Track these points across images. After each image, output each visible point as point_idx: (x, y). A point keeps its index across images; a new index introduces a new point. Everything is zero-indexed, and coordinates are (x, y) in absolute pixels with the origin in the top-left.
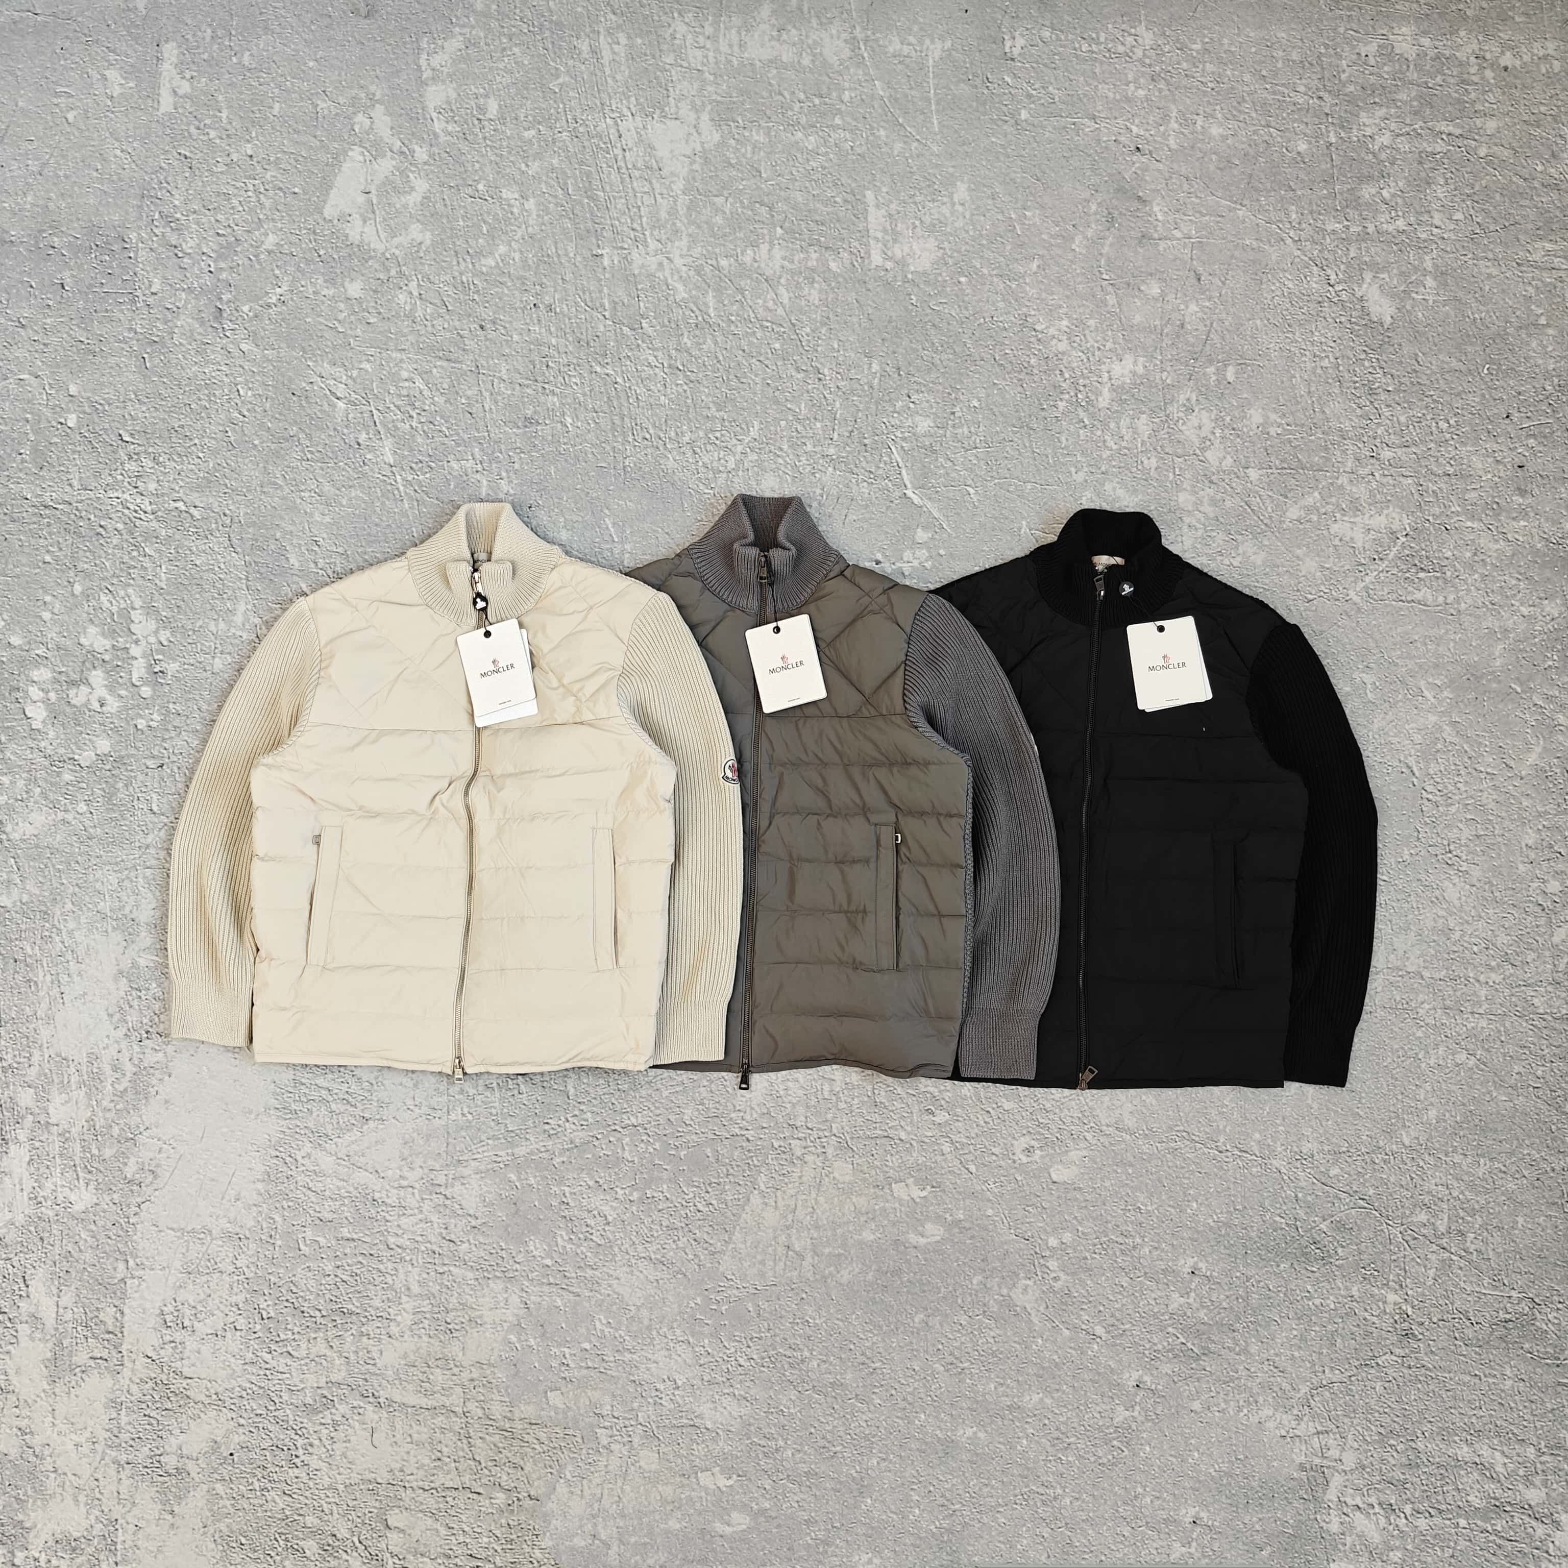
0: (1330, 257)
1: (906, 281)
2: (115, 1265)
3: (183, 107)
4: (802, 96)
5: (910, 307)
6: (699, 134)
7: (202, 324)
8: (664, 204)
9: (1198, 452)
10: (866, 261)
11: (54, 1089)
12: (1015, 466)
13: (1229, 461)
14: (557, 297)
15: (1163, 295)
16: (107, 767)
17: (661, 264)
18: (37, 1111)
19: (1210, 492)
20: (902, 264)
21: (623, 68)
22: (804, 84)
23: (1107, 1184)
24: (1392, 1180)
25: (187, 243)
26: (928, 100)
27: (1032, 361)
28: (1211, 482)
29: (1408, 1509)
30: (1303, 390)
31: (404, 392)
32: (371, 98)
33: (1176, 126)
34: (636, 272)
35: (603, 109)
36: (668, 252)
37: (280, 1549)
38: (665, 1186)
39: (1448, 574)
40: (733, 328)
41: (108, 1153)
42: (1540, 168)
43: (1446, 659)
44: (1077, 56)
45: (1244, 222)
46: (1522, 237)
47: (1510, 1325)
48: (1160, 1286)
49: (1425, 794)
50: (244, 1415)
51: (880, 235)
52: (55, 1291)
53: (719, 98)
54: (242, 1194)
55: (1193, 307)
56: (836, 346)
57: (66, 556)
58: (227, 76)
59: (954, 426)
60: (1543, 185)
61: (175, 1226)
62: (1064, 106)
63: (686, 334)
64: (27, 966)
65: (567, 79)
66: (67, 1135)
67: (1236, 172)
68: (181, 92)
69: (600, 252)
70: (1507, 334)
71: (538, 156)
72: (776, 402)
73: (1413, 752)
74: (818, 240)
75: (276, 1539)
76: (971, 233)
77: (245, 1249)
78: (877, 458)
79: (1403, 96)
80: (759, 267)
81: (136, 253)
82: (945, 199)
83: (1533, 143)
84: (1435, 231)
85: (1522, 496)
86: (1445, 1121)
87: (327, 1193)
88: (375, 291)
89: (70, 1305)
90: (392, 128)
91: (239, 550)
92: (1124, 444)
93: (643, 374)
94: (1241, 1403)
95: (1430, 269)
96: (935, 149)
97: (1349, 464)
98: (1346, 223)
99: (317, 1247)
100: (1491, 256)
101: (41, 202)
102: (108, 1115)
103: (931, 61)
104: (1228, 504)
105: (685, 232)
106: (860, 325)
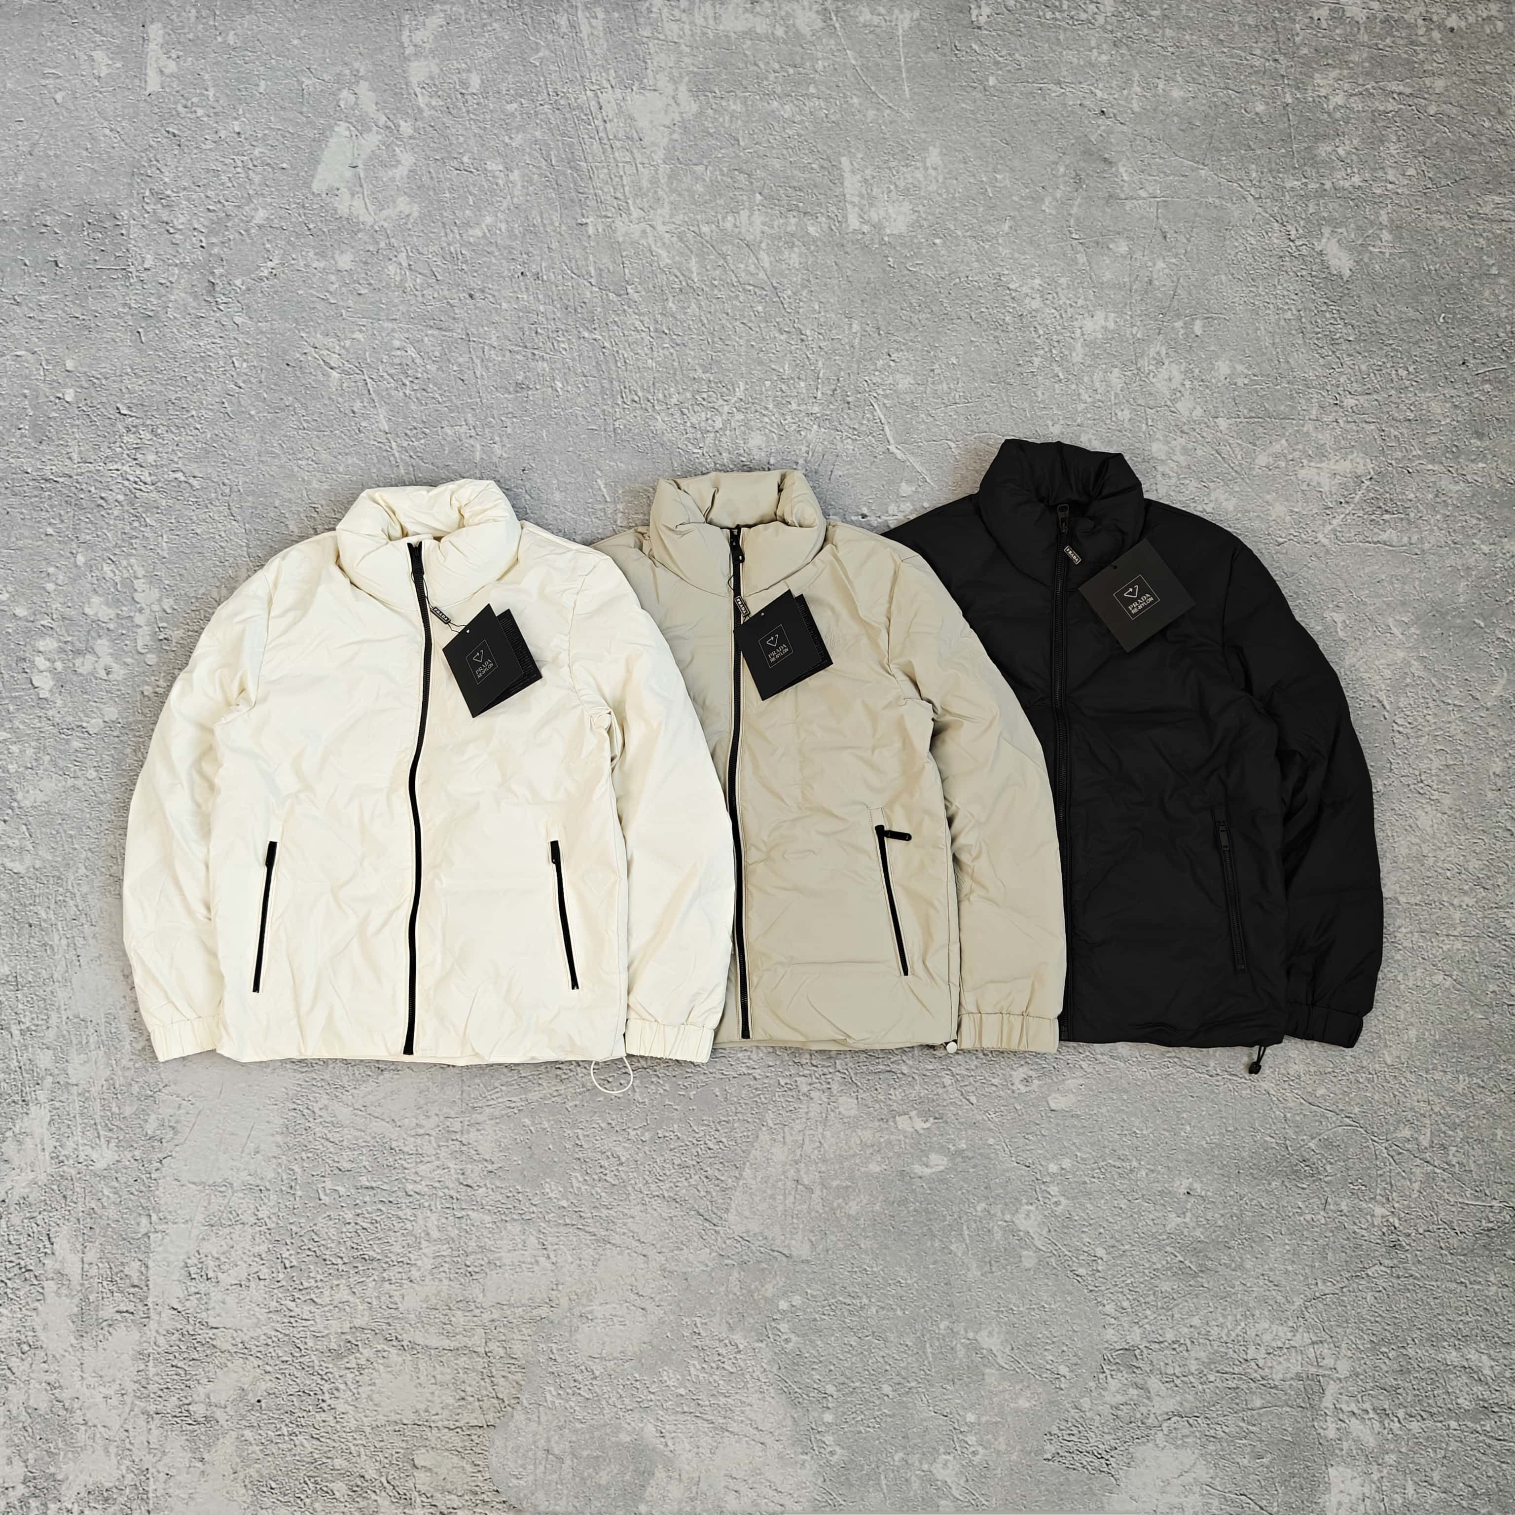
0: (1291, 214)
2: (139, 1219)
3: (169, 86)
4: (777, 66)
5: (888, 269)
6: (678, 105)
7: (195, 296)
8: (645, 172)
9: (1169, 403)
10: (844, 225)
11: (73, 1050)
12: (994, 420)
13: (1199, 412)
14: (544, 265)
15: (1131, 255)
16: (115, 734)
17: (644, 232)
18: (57, 1072)
19: (1183, 441)
20: (878, 227)
21: (601, 41)
22: (778, 55)
23: (1104, 1110)
24: (1376, 1098)
25: (178, 218)
26: (899, 69)
27: (1007, 319)
28: (1182, 432)
29: (1401, 1413)
30: (1268, 342)
31: (397, 361)
32: (356, 74)
33: (1138, 89)
34: (620, 239)
35: (583, 82)
36: (652, 220)
37: (309, 1492)
38: (676, 1126)
39: (1412, 515)
40: (716, 292)
41: (128, 1111)
42: (1487, 124)
43: (1412, 597)
44: (1041, 24)
45: (1206, 181)
46: (1472, 191)
47: (1493, 1234)
48: (1157, 1207)
49: (1396, 727)
50: (271, 1362)
51: (856, 200)
52: (79, 1247)
53: (696, 70)
54: (262, 1147)
55: (1160, 264)
56: (817, 307)
57: (68, 528)
58: (213, 55)
59: (933, 383)
60: (1491, 141)
61: (196, 1180)
62: (1029, 72)
63: (671, 299)
64: (42, 930)
65: (547, 53)
66: (87, 1095)
67: (1197, 133)
68: (167, 71)
69: (584, 221)
70: (1461, 284)
71: (519, 129)
72: (761, 363)
73: (1383, 687)
74: (797, 206)
75: (305, 1482)
76: (944, 196)
77: (266, 1201)
78: (860, 415)
79: (1355, 57)
80: (740, 232)
81: (128, 230)
82: (919, 164)
83: (1480, 100)
84: (1390, 186)
85: (1480, 440)
86: (1425, 1040)
87: (345, 1143)
88: (366, 263)
89: (94, 1261)
90: (377, 104)
91: (239, 518)
92: (1098, 397)
93: (630, 339)
94: (1239, 1317)
95: (1385, 223)
96: (907, 115)
97: (1314, 412)
98: (1304, 180)
99: (337, 1196)
100: (1443, 209)
101: (32, 182)
102: (127, 1073)
103: (901, 31)
104: (1199, 452)
105: (667, 200)
106: (840, 287)
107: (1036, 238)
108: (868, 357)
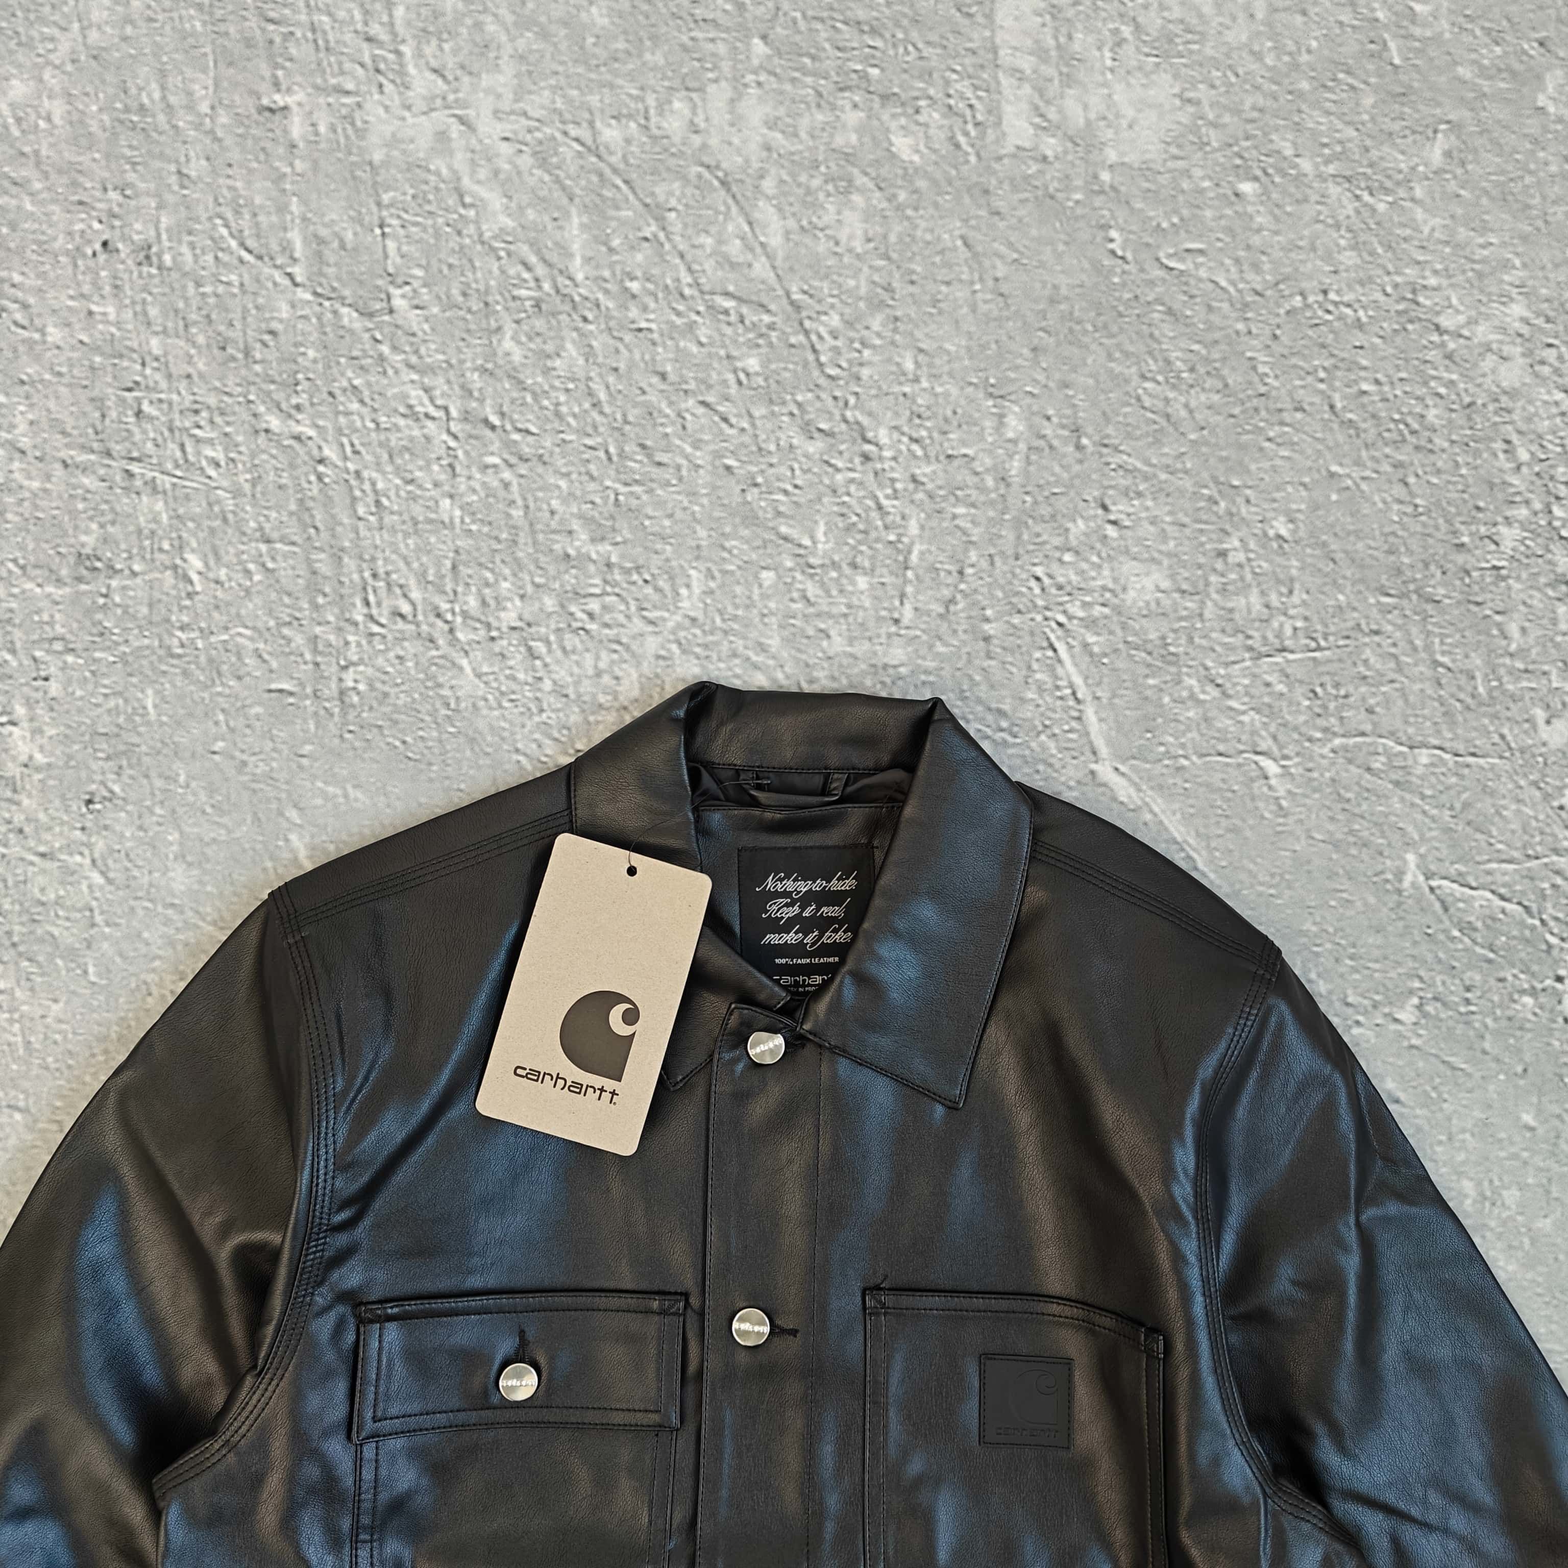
1: (1095, 189)
5: (1107, 262)
10: (991, 135)
12: (1387, 702)
14: (163, 219)
17: (442, 136)
20: (1083, 143)
27: (1432, 415)
34: (377, 157)
36: (464, 105)
40: (634, 312)
51: (1026, 63)
56: (909, 365)
59: (1223, 590)
63: (509, 328)
69: (280, 100)
72: (751, 518)
74: (865, 76)
76: (1269, 61)
78: (1018, 674)
80: (704, 147)
93: (394, 439)
105: (508, 49)
106: (974, 310)
107: (1516, 187)
108: (1045, 511)
